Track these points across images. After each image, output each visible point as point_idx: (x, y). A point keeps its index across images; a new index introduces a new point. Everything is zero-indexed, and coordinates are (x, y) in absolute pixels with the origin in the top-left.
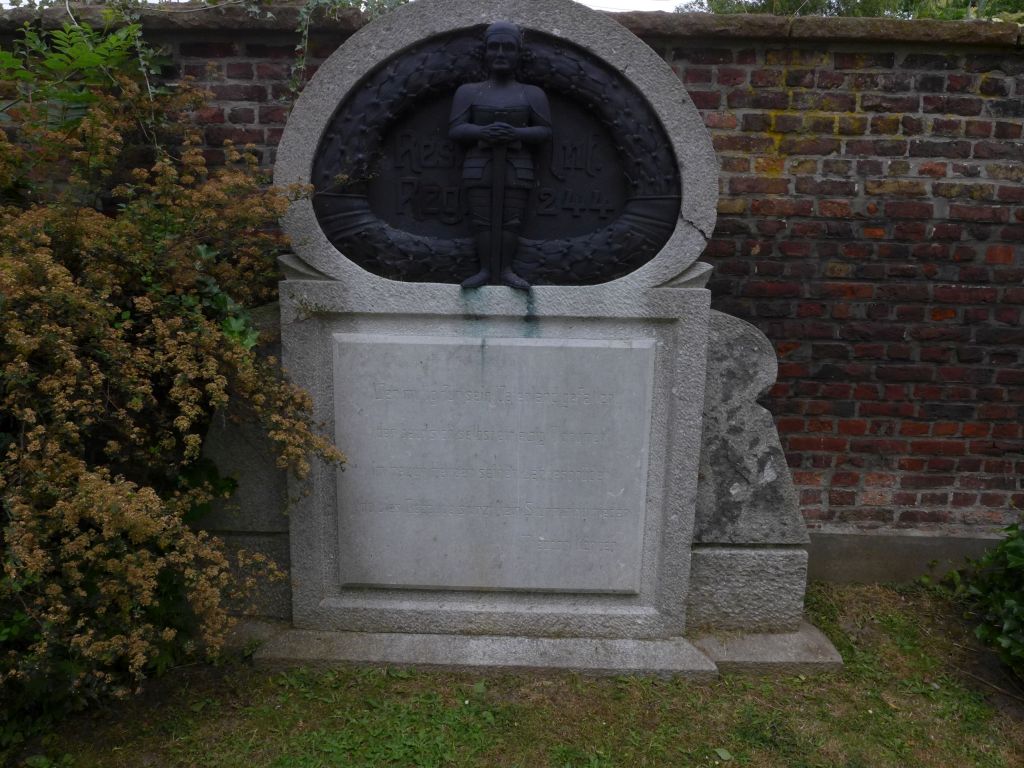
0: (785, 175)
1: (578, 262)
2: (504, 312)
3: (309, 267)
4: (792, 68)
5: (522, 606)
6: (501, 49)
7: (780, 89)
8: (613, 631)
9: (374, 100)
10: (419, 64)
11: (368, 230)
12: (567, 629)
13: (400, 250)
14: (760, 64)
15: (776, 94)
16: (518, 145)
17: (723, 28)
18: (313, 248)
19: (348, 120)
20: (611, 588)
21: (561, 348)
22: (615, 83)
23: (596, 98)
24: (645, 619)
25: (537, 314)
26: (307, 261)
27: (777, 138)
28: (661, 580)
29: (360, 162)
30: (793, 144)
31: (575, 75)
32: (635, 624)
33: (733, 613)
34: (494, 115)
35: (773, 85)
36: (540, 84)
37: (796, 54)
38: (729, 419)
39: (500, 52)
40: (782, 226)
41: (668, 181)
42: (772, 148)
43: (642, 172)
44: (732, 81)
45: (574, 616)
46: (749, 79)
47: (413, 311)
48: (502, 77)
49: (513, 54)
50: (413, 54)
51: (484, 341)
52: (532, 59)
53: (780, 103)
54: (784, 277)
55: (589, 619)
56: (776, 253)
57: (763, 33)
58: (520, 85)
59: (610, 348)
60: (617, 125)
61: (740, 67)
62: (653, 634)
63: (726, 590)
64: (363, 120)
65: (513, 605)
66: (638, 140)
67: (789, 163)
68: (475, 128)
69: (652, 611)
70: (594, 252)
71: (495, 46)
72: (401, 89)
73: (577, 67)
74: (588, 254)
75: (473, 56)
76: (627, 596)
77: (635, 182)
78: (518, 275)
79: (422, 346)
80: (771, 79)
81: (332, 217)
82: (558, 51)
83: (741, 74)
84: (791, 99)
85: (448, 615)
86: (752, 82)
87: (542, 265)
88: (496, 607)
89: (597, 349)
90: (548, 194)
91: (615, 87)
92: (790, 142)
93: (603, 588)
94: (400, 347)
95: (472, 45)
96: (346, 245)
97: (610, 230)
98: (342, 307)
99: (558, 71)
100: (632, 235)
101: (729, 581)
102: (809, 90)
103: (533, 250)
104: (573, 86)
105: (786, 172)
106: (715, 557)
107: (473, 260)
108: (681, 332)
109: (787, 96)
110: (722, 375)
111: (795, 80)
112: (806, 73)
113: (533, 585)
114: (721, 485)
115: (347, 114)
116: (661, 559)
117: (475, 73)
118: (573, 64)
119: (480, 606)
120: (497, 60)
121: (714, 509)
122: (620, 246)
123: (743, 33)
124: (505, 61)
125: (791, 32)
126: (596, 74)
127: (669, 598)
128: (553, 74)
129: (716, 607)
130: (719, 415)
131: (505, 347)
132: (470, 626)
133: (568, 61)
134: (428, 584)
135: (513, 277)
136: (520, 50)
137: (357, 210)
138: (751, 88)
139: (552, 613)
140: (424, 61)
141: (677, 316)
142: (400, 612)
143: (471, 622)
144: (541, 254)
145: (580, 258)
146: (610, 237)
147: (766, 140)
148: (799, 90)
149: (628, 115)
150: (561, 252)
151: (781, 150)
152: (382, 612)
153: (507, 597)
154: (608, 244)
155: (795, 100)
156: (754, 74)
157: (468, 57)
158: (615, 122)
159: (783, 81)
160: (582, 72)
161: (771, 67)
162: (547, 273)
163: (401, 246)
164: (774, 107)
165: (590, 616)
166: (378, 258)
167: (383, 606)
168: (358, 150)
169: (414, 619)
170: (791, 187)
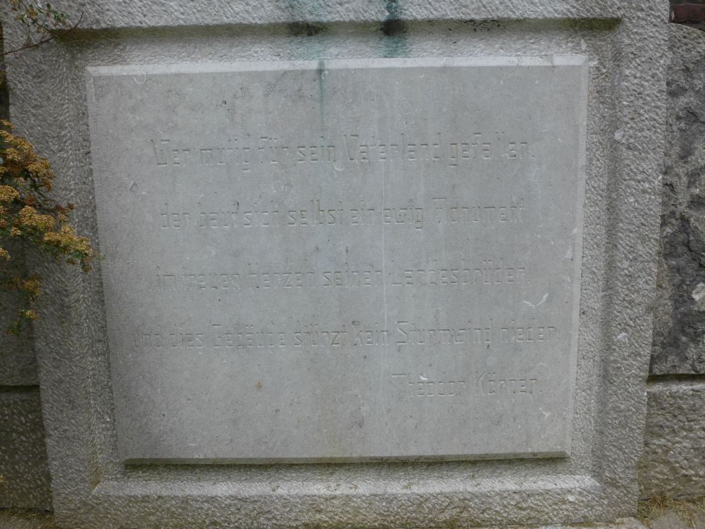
2: (352, 17)
5: (395, 484)
8: (533, 514)
12: (465, 515)
20: (530, 450)
21: (444, 69)
24: (580, 493)
25: (402, 17)
28: (602, 433)
32: (564, 502)
33: (697, 475)
38: (691, 184)
45: (474, 495)
47: (209, 21)
51: (321, 64)
55: (497, 498)
59: (520, 67)
62: (591, 515)
63: (687, 444)
65: (381, 483)
69: (588, 481)
76: (552, 461)
79: (225, 75)
85: (286, 502)
88: (356, 487)
89: (501, 68)
93: (519, 451)
94: (191, 78)
98: (98, 21)
101: (691, 430)
106: (672, 395)
108: (627, 42)
110: (679, 118)
113: (413, 451)
114: (679, 286)
116: (603, 403)
119: (333, 485)
121: (671, 324)
127: (614, 462)
129: (673, 469)
130: (676, 179)
131: (355, 70)
132: (318, 516)
134: (251, 455)
139: (441, 493)
141: (619, 14)
142: (211, 500)
143: (320, 511)
152: (186, 500)
153: (372, 471)
165: (498, 494)
167: (188, 492)
169: (232, 509)
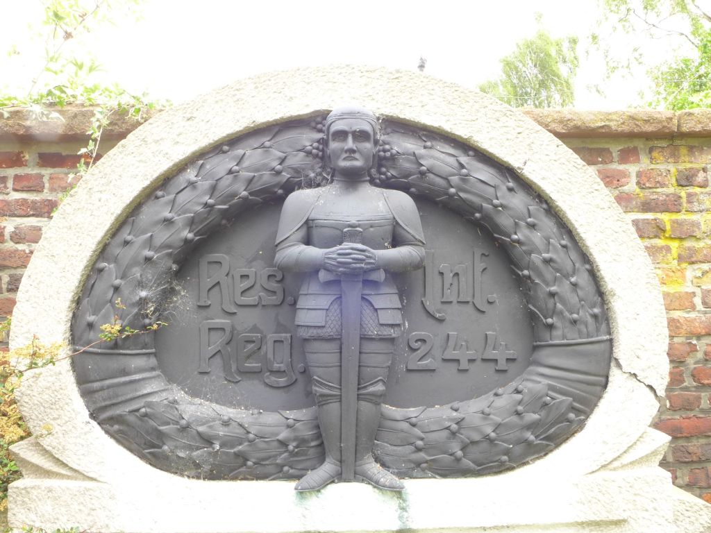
0: (688, 288)
1: (473, 443)
3: (58, 461)
4: (682, 167)
6: (350, 139)
7: (671, 190)
9: (167, 215)
10: (232, 165)
11: (149, 405)
13: (199, 434)
14: (644, 163)
15: (667, 196)
16: (380, 276)
17: (603, 124)
18: (65, 433)
19: (126, 243)
22: (511, 184)
23: (485, 205)
25: (414, 527)
26: (54, 452)
27: (674, 245)
29: (143, 302)
30: (693, 251)
31: (454, 175)
34: (342, 234)
35: (663, 185)
36: (405, 188)
37: (683, 151)
39: (350, 143)
40: (693, 349)
41: (595, 316)
42: (670, 257)
43: (559, 306)
44: (615, 182)
46: (634, 179)
48: (352, 179)
49: (367, 146)
50: (224, 152)
52: (392, 155)
53: (672, 205)
54: (702, 411)
56: (689, 382)
57: (649, 128)
58: (378, 190)
60: (518, 242)
61: (622, 167)
64: (149, 243)
66: (548, 262)
67: (691, 272)
68: (313, 253)
70: (498, 427)
71: (341, 135)
72: (206, 199)
73: (456, 164)
74: (489, 430)
75: (309, 153)
77: (550, 321)
78: (383, 465)
80: (659, 179)
81: (96, 385)
82: (429, 144)
83: (625, 175)
84: (684, 200)
86: (638, 183)
87: (419, 450)
90: (424, 341)
91: (510, 190)
92: (689, 249)
95: (308, 138)
96: (116, 427)
97: (518, 392)
99: (429, 171)
100: (553, 399)
102: (703, 190)
103: (405, 426)
104: (453, 190)
105: (690, 284)
107: (313, 444)
109: (680, 197)
111: (686, 180)
112: (698, 171)
115: (126, 235)
117: (312, 175)
118: (451, 160)
120: (344, 155)
122: (536, 416)
123: (626, 128)
124: (357, 155)
125: (679, 126)
126: (483, 173)
128: (423, 174)
133: (442, 156)
135: (374, 468)
136: (376, 142)
137: (135, 373)
138: (638, 190)
140: (240, 160)
144: (417, 431)
145: (476, 437)
146: (520, 403)
147: (662, 248)
148: (691, 190)
149: (532, 226)
150: (448, 428)
151: (680, 259)
154: (518, 414)
155: (689, 202)
156: (639, 174)
157: (302, 154)
158: (515, 237)
159: (674, 181)
160: (464, 171)
161: (658, 166)
162: (426, 462)
163: (201, 429)
164: (667, 210)
166: (165, 448)
168: (141, 285)
170: (698, 301)
